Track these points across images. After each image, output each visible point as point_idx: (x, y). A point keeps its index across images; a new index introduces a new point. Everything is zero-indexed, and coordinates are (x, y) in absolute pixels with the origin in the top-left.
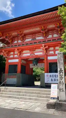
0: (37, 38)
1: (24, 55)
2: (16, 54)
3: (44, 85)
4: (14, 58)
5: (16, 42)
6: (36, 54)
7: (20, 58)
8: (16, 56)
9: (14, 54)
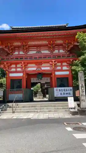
0: (43, 52)
1: (29, 69)
2: (19, 68)
3: (54, 99)
4: (16, 72)
5: (16, 53)
6: (43, 69)
7: (24, 72)
8: (19, 69)
9: (16, 68)
